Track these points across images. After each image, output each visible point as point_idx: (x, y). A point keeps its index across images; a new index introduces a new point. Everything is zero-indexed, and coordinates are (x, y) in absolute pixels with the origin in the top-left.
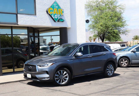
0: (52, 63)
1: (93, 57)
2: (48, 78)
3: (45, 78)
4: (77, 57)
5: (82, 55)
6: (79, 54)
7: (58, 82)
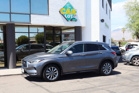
0: (40, 60)
1: (86, 55)
2: (35, 73)
3: (33, 73)
4: (68, 55)
5: (72, 53)
6: (70, 52)
7: (48, 77)
